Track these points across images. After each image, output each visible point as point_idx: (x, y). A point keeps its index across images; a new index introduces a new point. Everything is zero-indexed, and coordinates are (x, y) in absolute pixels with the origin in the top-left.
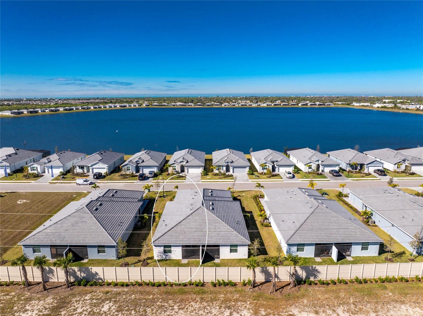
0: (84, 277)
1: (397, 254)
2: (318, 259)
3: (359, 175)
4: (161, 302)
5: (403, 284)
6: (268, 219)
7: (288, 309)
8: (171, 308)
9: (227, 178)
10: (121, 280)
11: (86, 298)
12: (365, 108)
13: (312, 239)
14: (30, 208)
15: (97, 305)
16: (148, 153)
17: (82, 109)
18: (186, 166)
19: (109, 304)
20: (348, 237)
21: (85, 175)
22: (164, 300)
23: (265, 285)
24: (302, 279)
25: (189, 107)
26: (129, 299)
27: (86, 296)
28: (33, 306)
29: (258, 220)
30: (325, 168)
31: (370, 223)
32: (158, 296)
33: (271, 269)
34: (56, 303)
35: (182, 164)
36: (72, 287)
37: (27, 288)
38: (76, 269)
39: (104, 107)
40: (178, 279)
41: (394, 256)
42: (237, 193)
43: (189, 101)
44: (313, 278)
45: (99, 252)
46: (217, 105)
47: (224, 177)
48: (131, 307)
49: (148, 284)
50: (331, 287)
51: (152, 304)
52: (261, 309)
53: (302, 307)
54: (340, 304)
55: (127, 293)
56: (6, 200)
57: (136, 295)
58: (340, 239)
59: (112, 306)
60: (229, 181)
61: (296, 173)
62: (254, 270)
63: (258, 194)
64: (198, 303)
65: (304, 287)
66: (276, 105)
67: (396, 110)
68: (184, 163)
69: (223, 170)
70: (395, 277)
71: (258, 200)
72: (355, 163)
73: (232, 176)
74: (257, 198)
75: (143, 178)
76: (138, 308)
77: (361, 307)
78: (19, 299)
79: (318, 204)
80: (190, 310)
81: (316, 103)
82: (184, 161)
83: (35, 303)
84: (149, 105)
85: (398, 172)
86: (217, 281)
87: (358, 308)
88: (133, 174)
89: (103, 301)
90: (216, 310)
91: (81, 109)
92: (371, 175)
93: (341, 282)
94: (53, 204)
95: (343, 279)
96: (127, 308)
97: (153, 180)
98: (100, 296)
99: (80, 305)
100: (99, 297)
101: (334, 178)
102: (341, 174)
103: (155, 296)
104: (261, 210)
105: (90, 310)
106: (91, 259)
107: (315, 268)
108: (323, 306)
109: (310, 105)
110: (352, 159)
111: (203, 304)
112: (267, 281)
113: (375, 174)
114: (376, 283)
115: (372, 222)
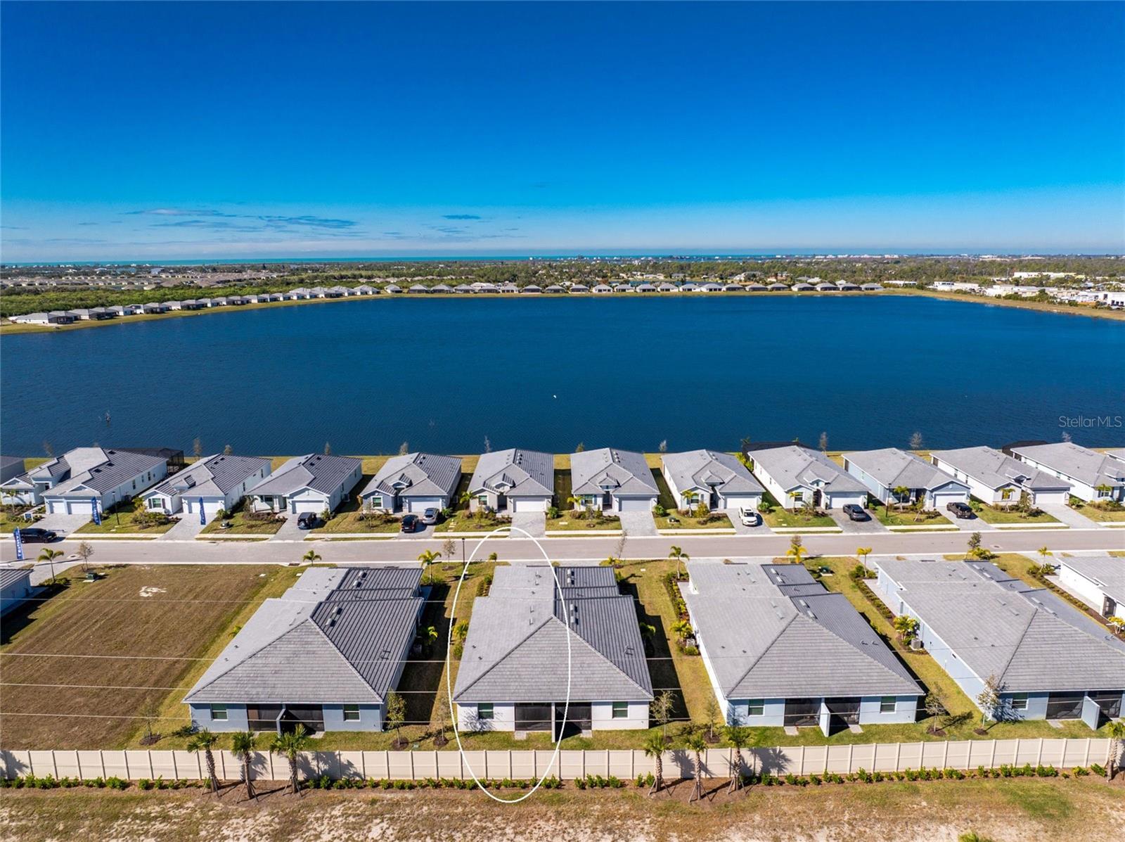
0: (325, 772)
1: (954, 718)
2: (792, 731)
3: (910, 516)
4: (480, 821)
5: (954, 784)
6: (694, 638)
7: (722, 834)
8: (499, 832)
9: (605, 526)
10: (397, 776)
11: (333, 813)
12: (963, 298)
13: (779, 691)
14: (173, 609)
15: (357, 826)
16: (421, 463)
17: (228, 303)
18: (511, 497)
19: (381, 825)
20: (853, 685)
21: (277, 517)
22: (485, 817)
23: (682, 785)
24: (754, 773)
25: (507, 295)
26: (419, 815)
27: (333, 809)
28: (236, 828)
29: (673, 638)
30: (834, 499)
31: (912, 647)
32: (473, 807)
33: (691, 754)
34: (279, 823)
35: (501, 490)
36: (303, 792)
37: (215, 793)
38: (309, 755)
39: (284, 299)
40: (509, 774)
41: (948, 723)
42: (628, 567)
43: (506, 276)
44: (776, 771)
45: (346, 717)
46: (578, 290)
47: (598, 523)
48: (424, 830)
49: (451, 785)
50: (812, 789)
51: (463, 824)
52: (671, 834)
53: (750, 829)
54: (823, 823)
55: (412, 802)
56: (113, 587)
57: (431, 807)
58: (836, 690)
59: (388, 828)
60: (610, 535)
61: (765, 512)
62: (659, 757)
63: (676, 570)
64: (551, 822)
65: (756, 789)
66: (734, 289)
67: (1043, 307)
68: (507, 489)
69: (596, 503)
70: (938, 769)
71: (675, 588)
72: (903, 487)
73: (617, 519)
74: (673, 580)
75: (412, 525)
76: (437, 833)
77: (862, 829)
78: (205, 817)
79: (796, 611)
80: (536, 836)
81: (838, 283)
82: (505, 485)
83: (237, 823)
84: (401, 292)
85: (1002, 509)
86: (586, 778)
87: (856, 831)
88: (387, 514)
89: (369, 819)
90: (586, 835)
91: (225, 303)
92: (939, 518)
93: (830, 779)
94: (221, 597)
95: (835, 773)
96: (416, 832)
97: (436, 531)
98: (361, 809)
99: (325, 827)
100: (358, 812)
101: (852, 525)
102: (871, 515)
103: (467, 809)
104: (681, 614)
105: (345, 836)
106: (329, 731)
107: (780, 752)
108: (790, 827)
109: (822, 289)
110: (898, 476)
111: (561, 824)
112: (686, 778)
113: (950, 516)
114: (900, 782)
115: (916, 643)
